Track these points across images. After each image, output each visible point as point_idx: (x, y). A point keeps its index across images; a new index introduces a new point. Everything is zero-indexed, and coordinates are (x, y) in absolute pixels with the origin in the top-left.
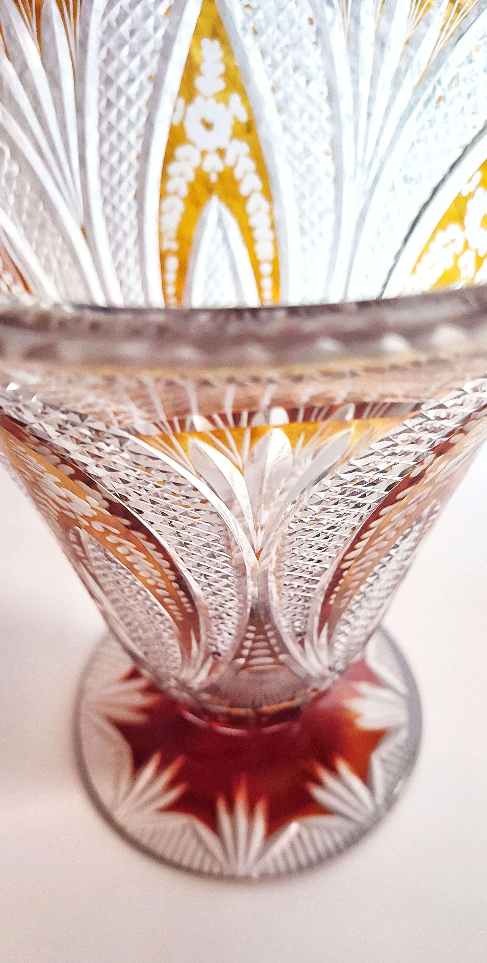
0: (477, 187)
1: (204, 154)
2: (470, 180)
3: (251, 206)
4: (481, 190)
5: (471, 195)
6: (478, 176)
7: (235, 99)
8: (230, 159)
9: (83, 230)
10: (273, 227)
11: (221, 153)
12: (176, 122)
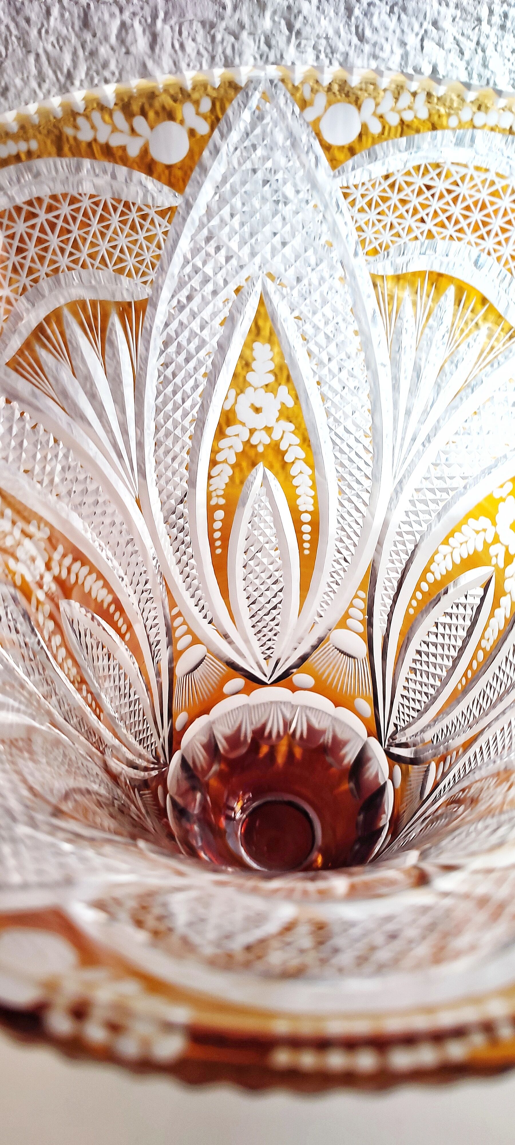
0: (509, 494)
1: (252, 431)
2: (502, 486)
3: (294, 471)
4: (511, 498)
5: (503, 500)
6: (509, 486)
7: (283, 390)
8: (276, 435)
9: (138, 502)
10: (313, 487)
11: (268, 430)
12: (227, 407)
